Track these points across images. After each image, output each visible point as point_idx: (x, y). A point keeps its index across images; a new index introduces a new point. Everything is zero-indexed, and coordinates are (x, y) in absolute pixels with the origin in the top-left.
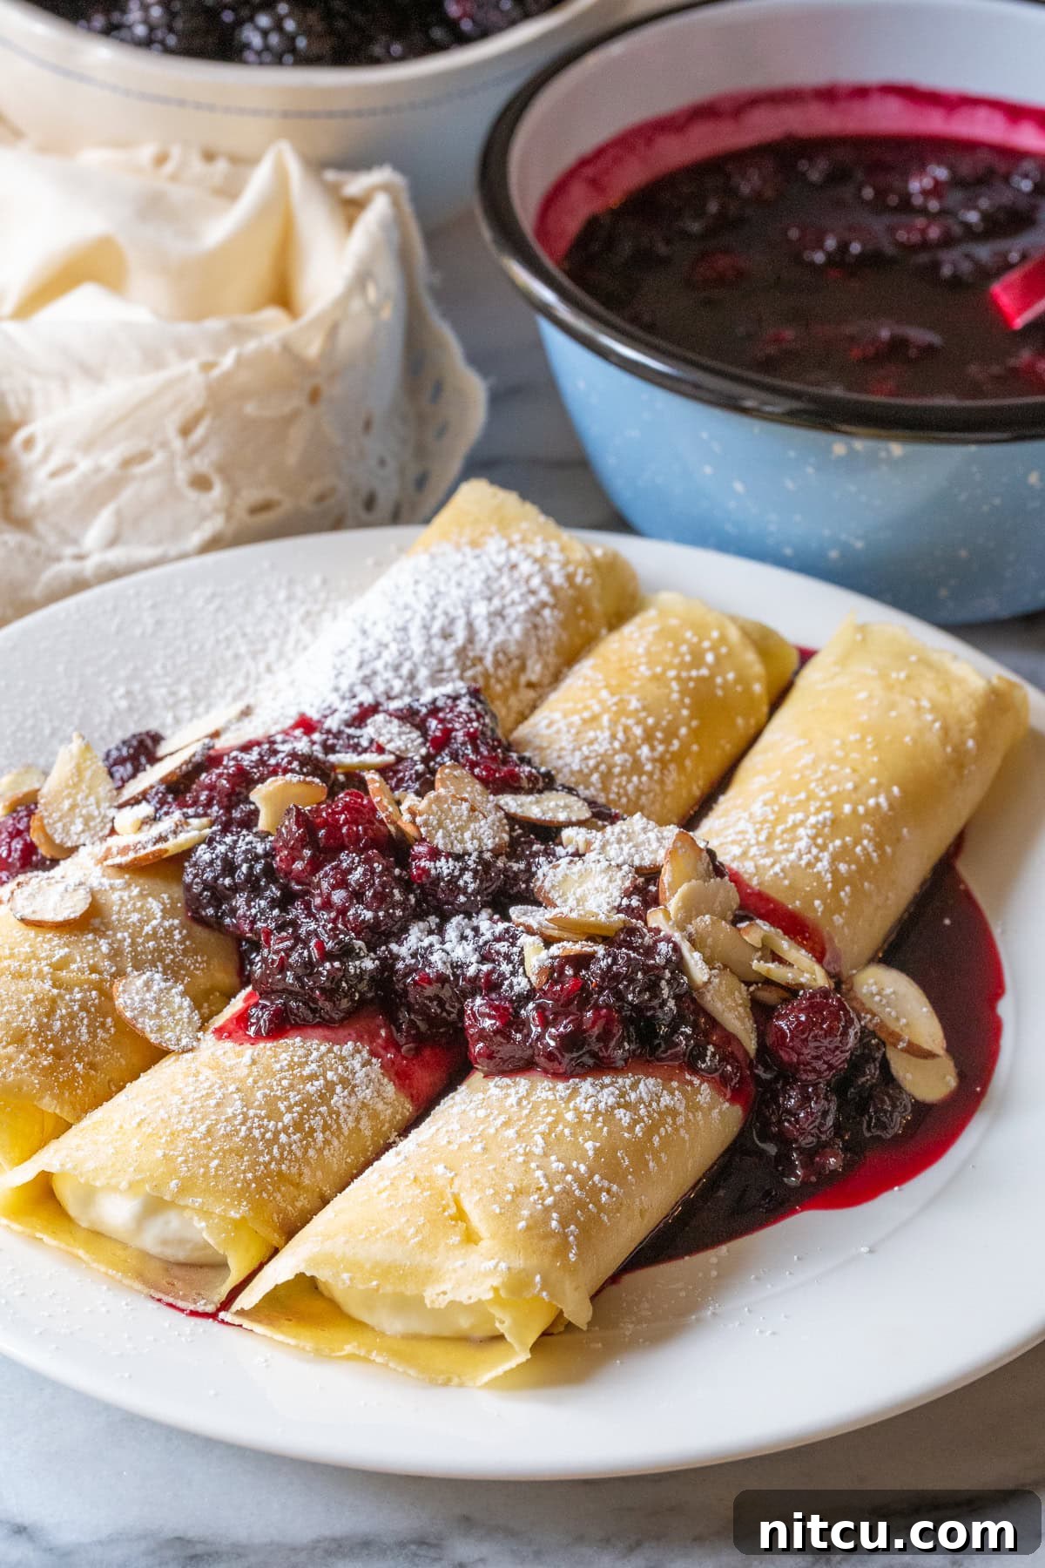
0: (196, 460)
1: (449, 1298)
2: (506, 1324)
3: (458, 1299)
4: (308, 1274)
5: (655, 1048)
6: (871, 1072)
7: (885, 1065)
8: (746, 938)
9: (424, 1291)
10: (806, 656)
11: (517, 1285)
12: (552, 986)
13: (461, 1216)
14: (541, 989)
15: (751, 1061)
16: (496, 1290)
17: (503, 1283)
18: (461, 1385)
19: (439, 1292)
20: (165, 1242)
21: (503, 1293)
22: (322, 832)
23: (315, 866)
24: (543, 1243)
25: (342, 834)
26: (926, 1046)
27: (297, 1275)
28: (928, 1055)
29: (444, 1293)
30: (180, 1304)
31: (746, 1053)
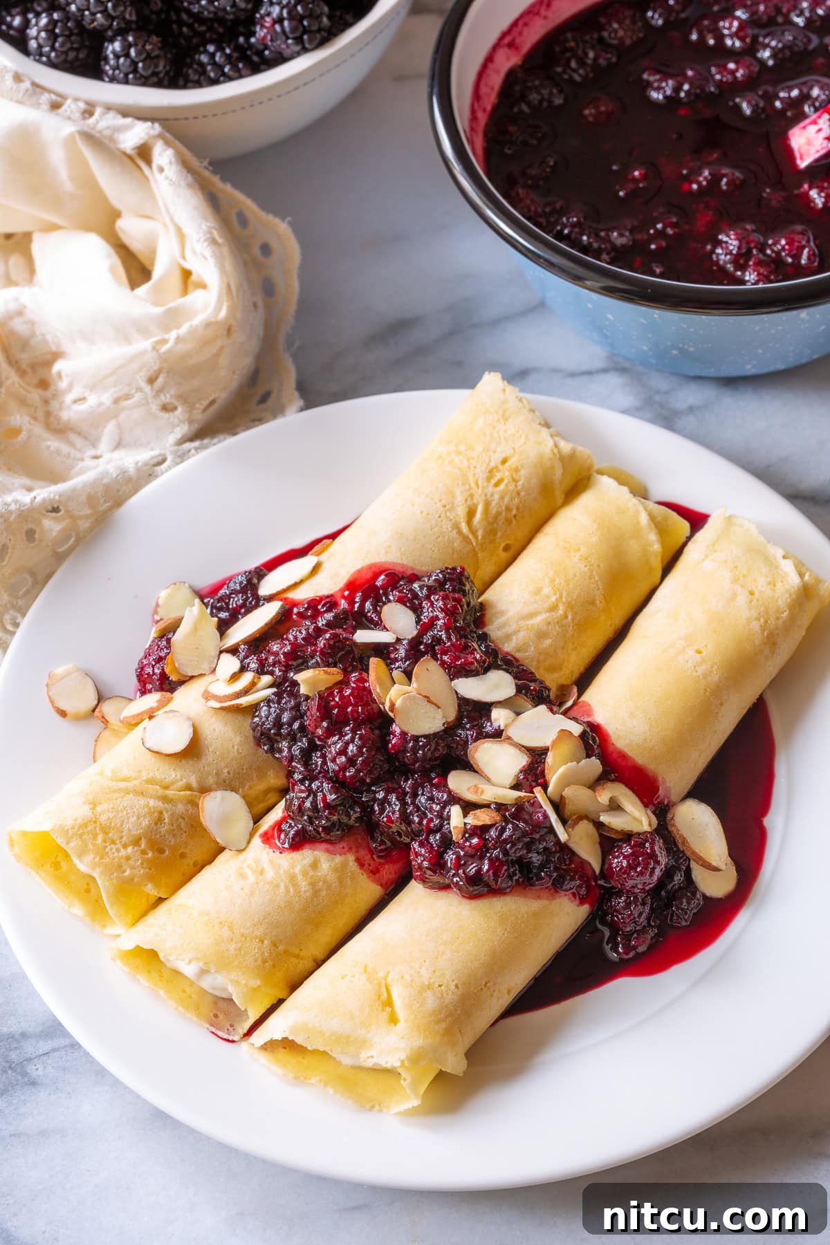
0: (162, 397)
1: (374, 1060)
2: (408, 1081)
3: (380, 1063)
4: (290, 1038)
5: (530, 879)
6: (678, 878)
7: (688, 872)
8: (599, 799)
9: (360, 1053)
10: (701, 520)
11: (416, 1058)
12: (465, 842)
13: (389, 1003)
14: (458, 843)
15: (596, 876)
16: (403, 1061)
17: (407, 1057)
18: (380, 1111)
19: (369, 1055)
20: (214, 988)
21: (406, 1064)
22: (335, 711)
23: (329, 733)
24: (436, 1027)
25: (347, 712)
26: (714, 864)
28: (716, 869)
29: (372, 1057)
30: (219, 1033)
31: (594, 872)
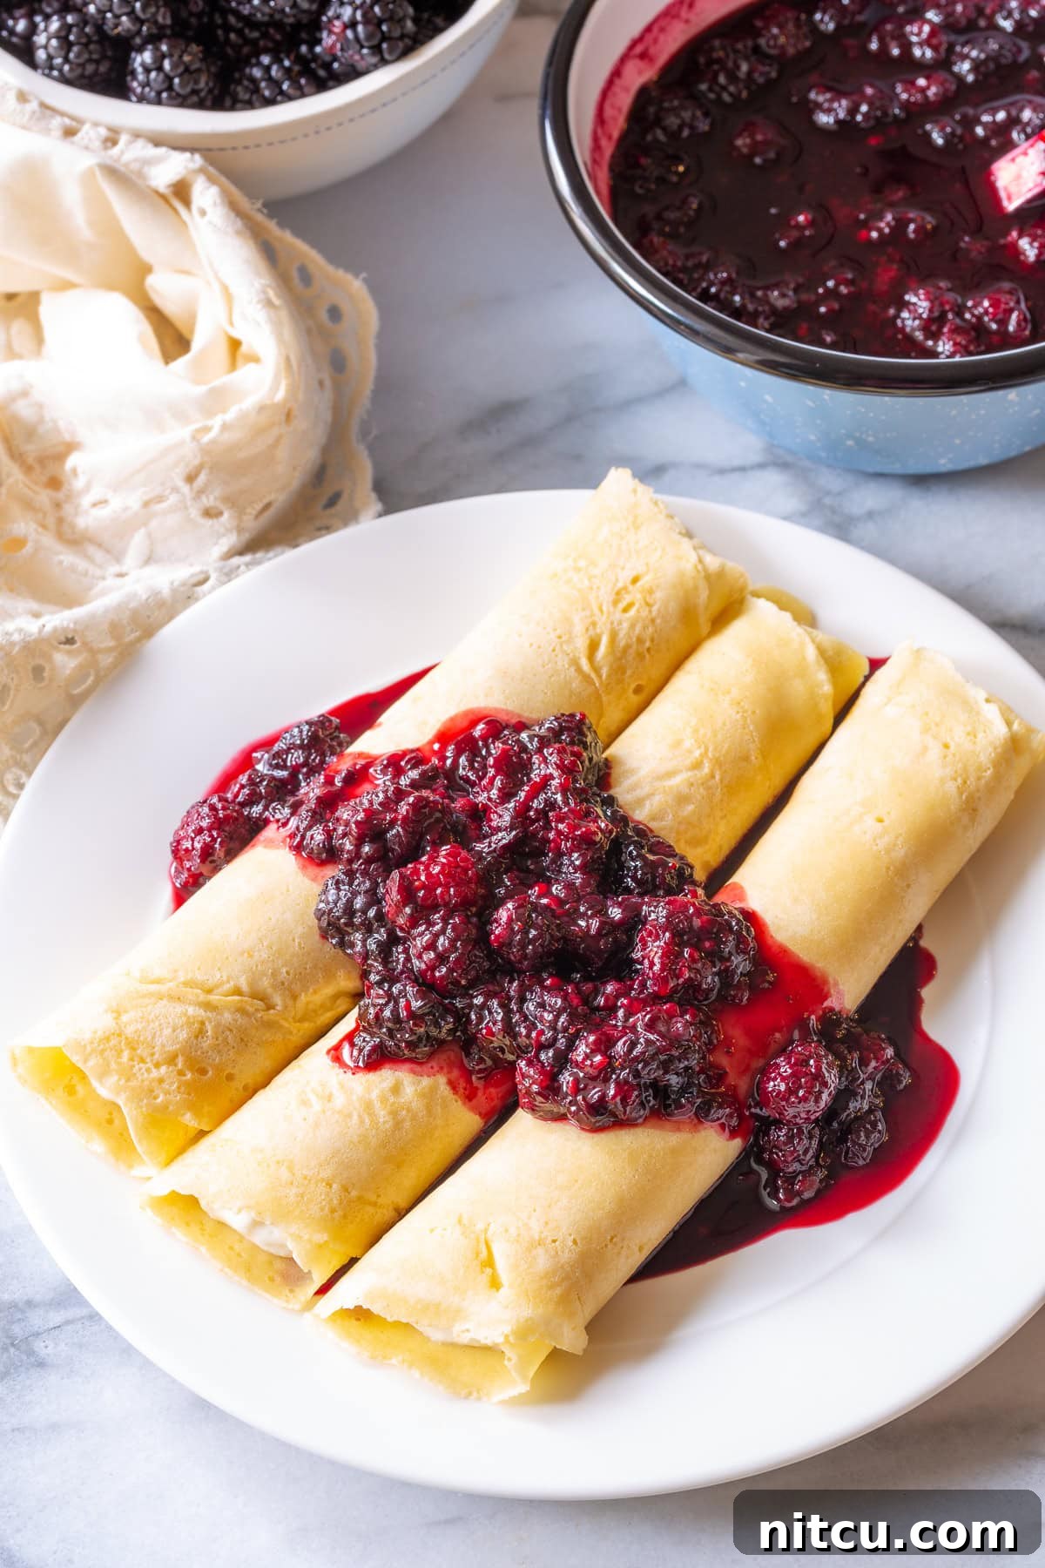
0: (204, 499)
1: (471, 1335)
2: (513, 1361)
3: (478, 1338)
4: (365, 1307)
5: (667, 1106)
6: (854, 1105)
9: (453, 1326)
10: (876, 664)
11: (524, 1333)
12: (584, 1060)
13: (490, 1263)
16: (507, 1337)
17: (512, 1331)
18: (479, 1399)
19: (464, 1328)
20: (269, 1244)
21: (512, 1339)
22: (421, 894)
23: (414, 922)
24: (549, 1293)
25: (436, 894)
27: (356, 1307)
29: (468, 1331)
